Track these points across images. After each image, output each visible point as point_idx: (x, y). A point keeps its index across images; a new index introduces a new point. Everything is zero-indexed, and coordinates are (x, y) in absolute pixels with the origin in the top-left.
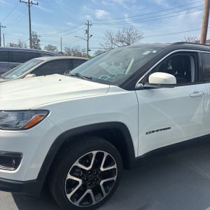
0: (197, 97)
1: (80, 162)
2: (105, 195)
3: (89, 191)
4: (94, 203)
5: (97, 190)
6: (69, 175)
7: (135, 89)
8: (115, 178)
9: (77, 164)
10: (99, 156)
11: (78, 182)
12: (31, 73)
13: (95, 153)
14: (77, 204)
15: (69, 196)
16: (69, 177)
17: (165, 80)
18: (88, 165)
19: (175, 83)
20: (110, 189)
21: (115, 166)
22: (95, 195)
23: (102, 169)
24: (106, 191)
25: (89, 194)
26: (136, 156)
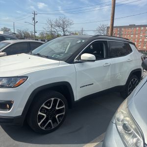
0: (107, 66)
1: (45, 105)
2: (59, 123)
3: (50, 121)
4: (53, 128)
5: (54, 120)
6: (39, 112)
7: (74, 63)
8: (64, 113)
9: (43, 105)
10: (55, 101)
11: (44, 116)
12: (2, 52)
13: (53, 99)
14: (43, 128)
15: (39, 124)
16: (39, 113)
17: (90, 58)
18: (49, 106)
19: (95, 59)
20: (61, 120)
21: (64, 107)
22: (53, 123)
23: (57, 108)
24: (59, 121)
25: (50, 123)
26: (75, 100)
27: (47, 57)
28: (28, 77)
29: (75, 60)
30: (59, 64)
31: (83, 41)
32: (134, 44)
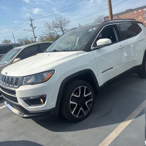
0: (122, 49)
1: (75, 94)
2: (89, 109)
3: (81, 109)
4: (85, 115)
5: (85, 108)
8: (92, 100)
9: (73, 95)
10: (82, 89)
11: (75, 105)
13: (80, 87)
14: (77, 116)
15: (73, 113)
16: (71, 102)
18: (78, 95)
19: (111, 42)
20: (91, 106)
21: (91, 93)
22: (84, 110)
23: (85, 96)
24: (89, 107)
25: (81, 110)
26: (100, 86)
27: (64, 51)
28: (54, 70)
29: (92, 48)
30: (78, 54)
31: (94, 29)
32: (142, 23)
